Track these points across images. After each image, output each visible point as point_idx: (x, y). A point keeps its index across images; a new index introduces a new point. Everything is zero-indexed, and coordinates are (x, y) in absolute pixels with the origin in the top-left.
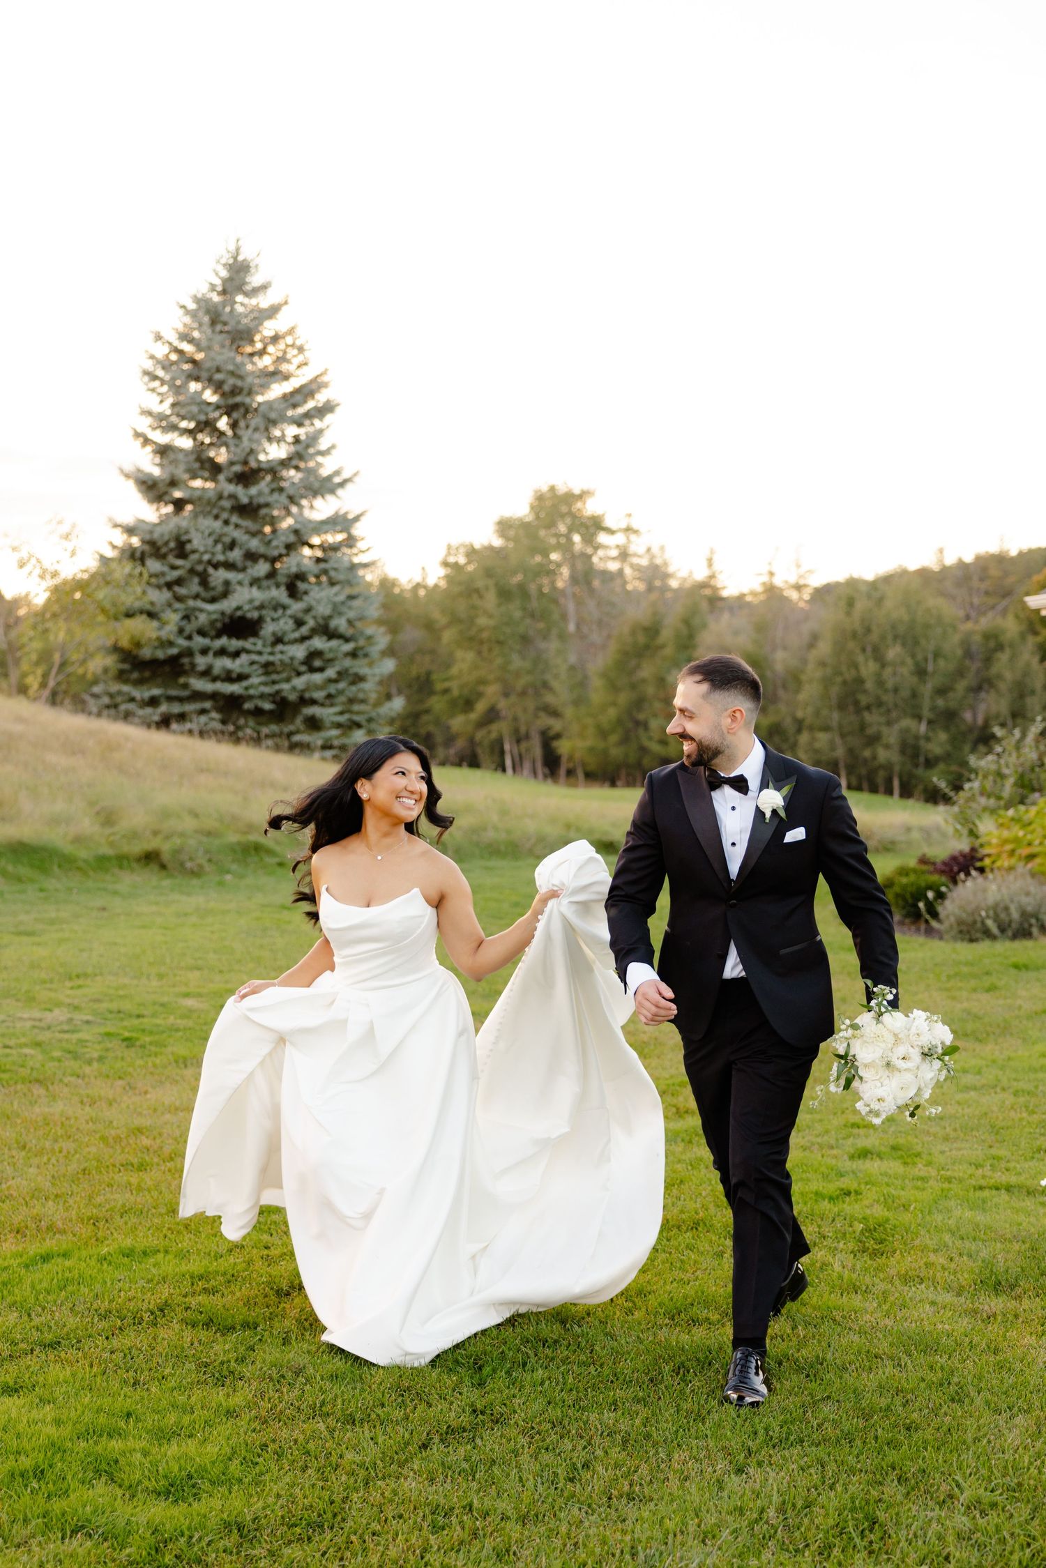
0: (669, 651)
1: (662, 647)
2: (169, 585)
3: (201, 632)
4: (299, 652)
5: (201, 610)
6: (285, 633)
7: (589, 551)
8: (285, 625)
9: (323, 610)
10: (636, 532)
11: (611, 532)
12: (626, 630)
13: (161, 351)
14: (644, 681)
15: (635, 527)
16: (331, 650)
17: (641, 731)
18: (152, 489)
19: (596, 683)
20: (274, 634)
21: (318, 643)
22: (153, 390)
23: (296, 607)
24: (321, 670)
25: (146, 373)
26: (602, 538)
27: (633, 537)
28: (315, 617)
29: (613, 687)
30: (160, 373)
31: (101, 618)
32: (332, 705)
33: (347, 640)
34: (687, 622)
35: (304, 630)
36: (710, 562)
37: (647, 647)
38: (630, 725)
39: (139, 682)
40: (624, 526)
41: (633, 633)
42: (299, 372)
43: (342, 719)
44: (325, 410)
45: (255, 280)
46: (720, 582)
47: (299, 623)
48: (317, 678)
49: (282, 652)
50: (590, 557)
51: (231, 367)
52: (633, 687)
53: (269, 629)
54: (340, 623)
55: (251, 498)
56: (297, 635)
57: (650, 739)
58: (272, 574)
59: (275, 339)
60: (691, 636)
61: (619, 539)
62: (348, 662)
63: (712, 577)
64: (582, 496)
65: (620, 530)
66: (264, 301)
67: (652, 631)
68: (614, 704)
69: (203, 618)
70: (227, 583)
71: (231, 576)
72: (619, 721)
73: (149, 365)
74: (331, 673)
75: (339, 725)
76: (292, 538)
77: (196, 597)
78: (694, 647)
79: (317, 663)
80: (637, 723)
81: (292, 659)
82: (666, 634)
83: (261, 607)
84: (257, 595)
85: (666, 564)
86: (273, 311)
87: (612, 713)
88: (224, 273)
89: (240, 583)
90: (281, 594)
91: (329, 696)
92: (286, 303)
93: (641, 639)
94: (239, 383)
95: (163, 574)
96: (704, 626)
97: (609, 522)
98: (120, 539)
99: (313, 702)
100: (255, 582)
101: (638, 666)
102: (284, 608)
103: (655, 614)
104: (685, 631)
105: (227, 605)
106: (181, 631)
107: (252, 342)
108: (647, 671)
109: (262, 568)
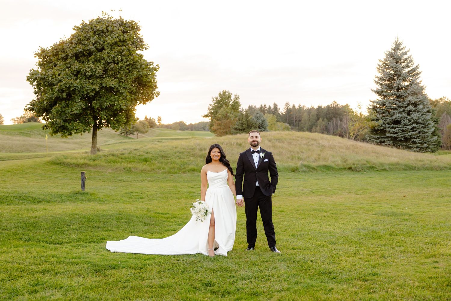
2: (382, 114)
3: (388, 124)
4: (410, 127)
5: (388, 119)
6: (406, 123)
8: (407, 122)
9: (415, 118)
13: (381, 64)
16: (417, 127)
18: (379, 93)
20: (404, 123)
21: (414, 125)
22: (379, 72)
23: (409, 117)
24: (415, 131)
25: (378, 68)
28: (413, 120)
30: (381, 68)
31: (366, 122)
32: (418, 139)
33: (421, 124)
35: (411, 123)
39: (375, 134)
42: (412, 66)
43: (420, 141)
44: (417, 74)
45: (402, 46)
47: (410, 121)
48: (414, 133)
49: (406, 128)
51: (395, 66)
53: (403, 122)
54: (420, 121)
55: (399, 94)
56: (409, 124)
58: (404, 111)
59: (407, 59)
62: (422, 129)
66: (404, 51)
69: (388, 120)
70: (394, 113)
71: (395, 111)
73: (378, 67)
74: (418, 132)
75: (419, 143)
76: (408, 102)
77: (388, 116)
79: (415, 129)
81: (408, 129)
83: (401, 118)
84: (400, 115)
86: (406, 53)
88: (394, 46)
89: (396, 113)
90: (406, 115)
91: (418, 136)
92: (409, 51)
94: (397, 70)
95: (380, 111)
98: (371, 103)
99: (414, 138)
100: (400, 113)
102: (406, 118)
105: (393, 118)
106: (384, 123)
107: (401, 60)
109: (401, 110)
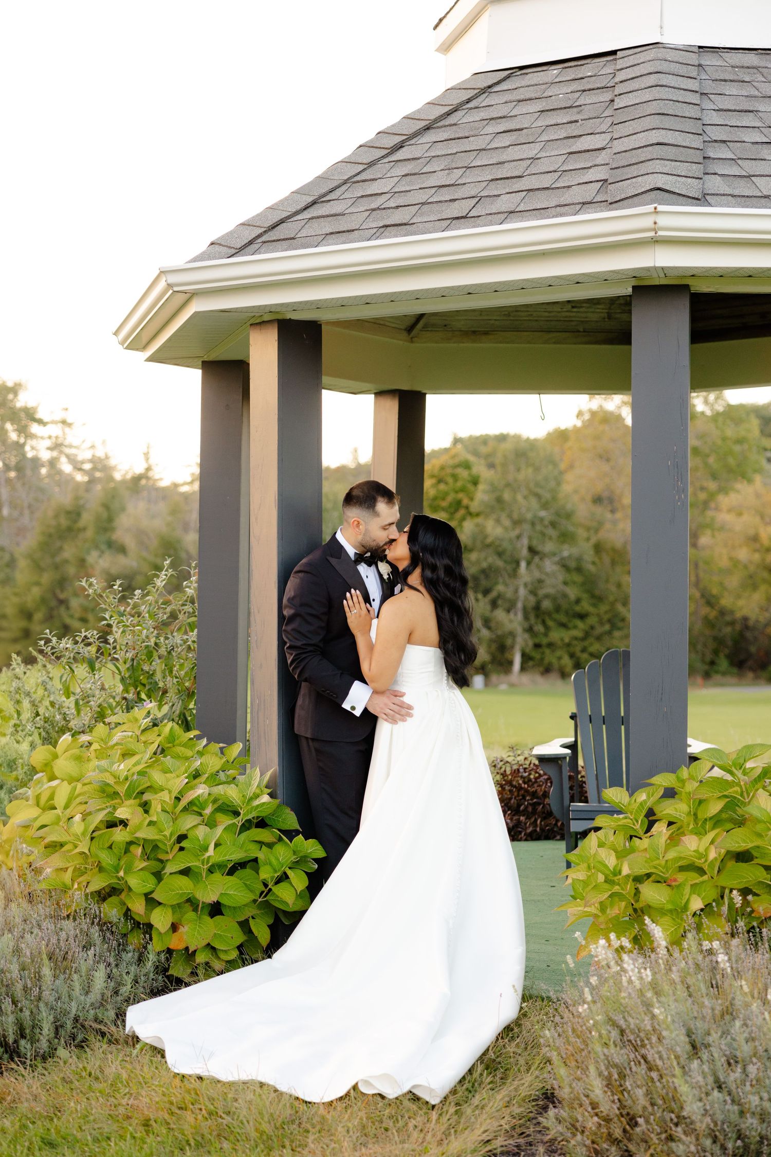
0: (90, 533)
1: (84, 529)
7: (22, 440)
10: (70, 425)
11: (40, 422)
12: (50, 513)
14: (66, 561)
15: (69, 421)
17: (62, 609)
19: (22, 563)
26: (35, 428)
27: (67, 429)
29: (37, 567)
34: (106, 507)
36: (147, 455)
37: (70, 529)
38: (53, 603)
40: (58, 418)
41: (56, 516)
46: (155, 474)
50: (23, 445)
52: (56, 567)
57: (72, 616)
60: (110, 520)
61: (54, 430)
63: (148, 469)
64: (15, 390)
65: (53, 422)
67: (75, 513)
68: (38, 584)
72: (43, 600)
78: (113, 529)
80: (62, 602)
82: (87, 519)
85: (107, 457)
87: (36, 591)
93: (64, 522)
96: (123, 509)
97: (39, 415)
101: (61, 549)
103: (77, 498)
104: (105, 515)
108: (69, 552)
